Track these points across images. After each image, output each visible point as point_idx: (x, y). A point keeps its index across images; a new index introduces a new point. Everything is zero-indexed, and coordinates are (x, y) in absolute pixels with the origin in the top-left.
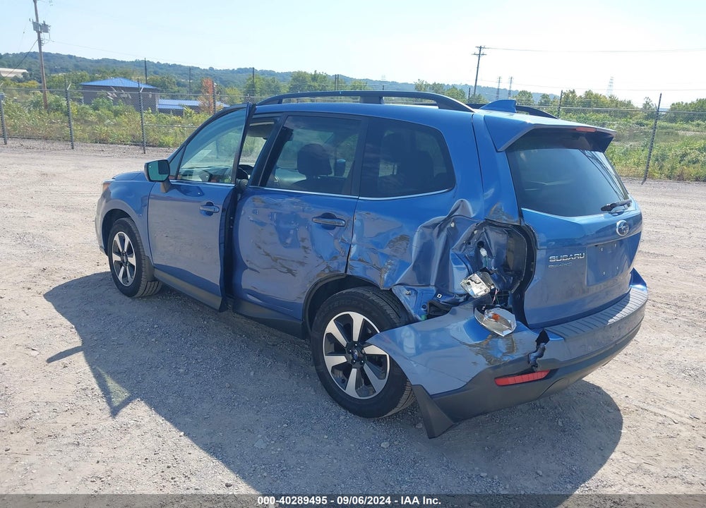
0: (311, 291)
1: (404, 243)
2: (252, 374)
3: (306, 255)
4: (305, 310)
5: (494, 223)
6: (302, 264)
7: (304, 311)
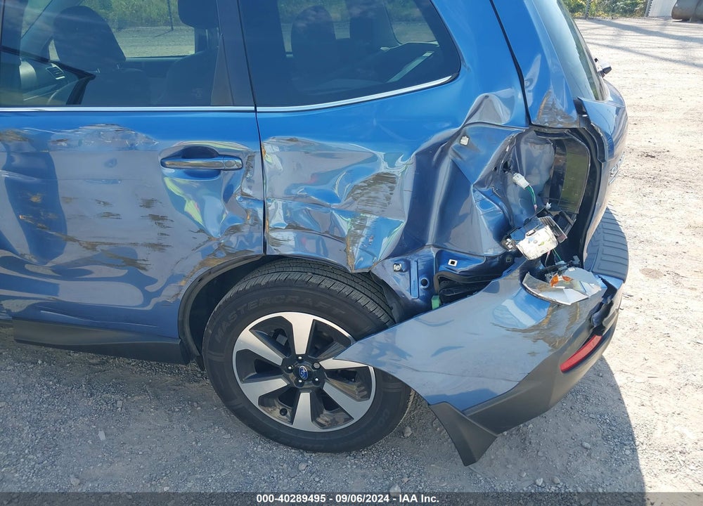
0: (192, 292)
1: (385, 187)
2: (102, 436)
3: (163, 230)
4: (183, 321)
5: (542, 130)
6: (159, 247)
7: (181, 324)
